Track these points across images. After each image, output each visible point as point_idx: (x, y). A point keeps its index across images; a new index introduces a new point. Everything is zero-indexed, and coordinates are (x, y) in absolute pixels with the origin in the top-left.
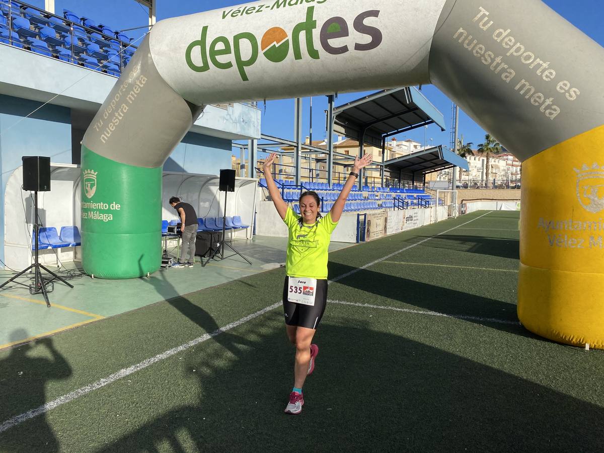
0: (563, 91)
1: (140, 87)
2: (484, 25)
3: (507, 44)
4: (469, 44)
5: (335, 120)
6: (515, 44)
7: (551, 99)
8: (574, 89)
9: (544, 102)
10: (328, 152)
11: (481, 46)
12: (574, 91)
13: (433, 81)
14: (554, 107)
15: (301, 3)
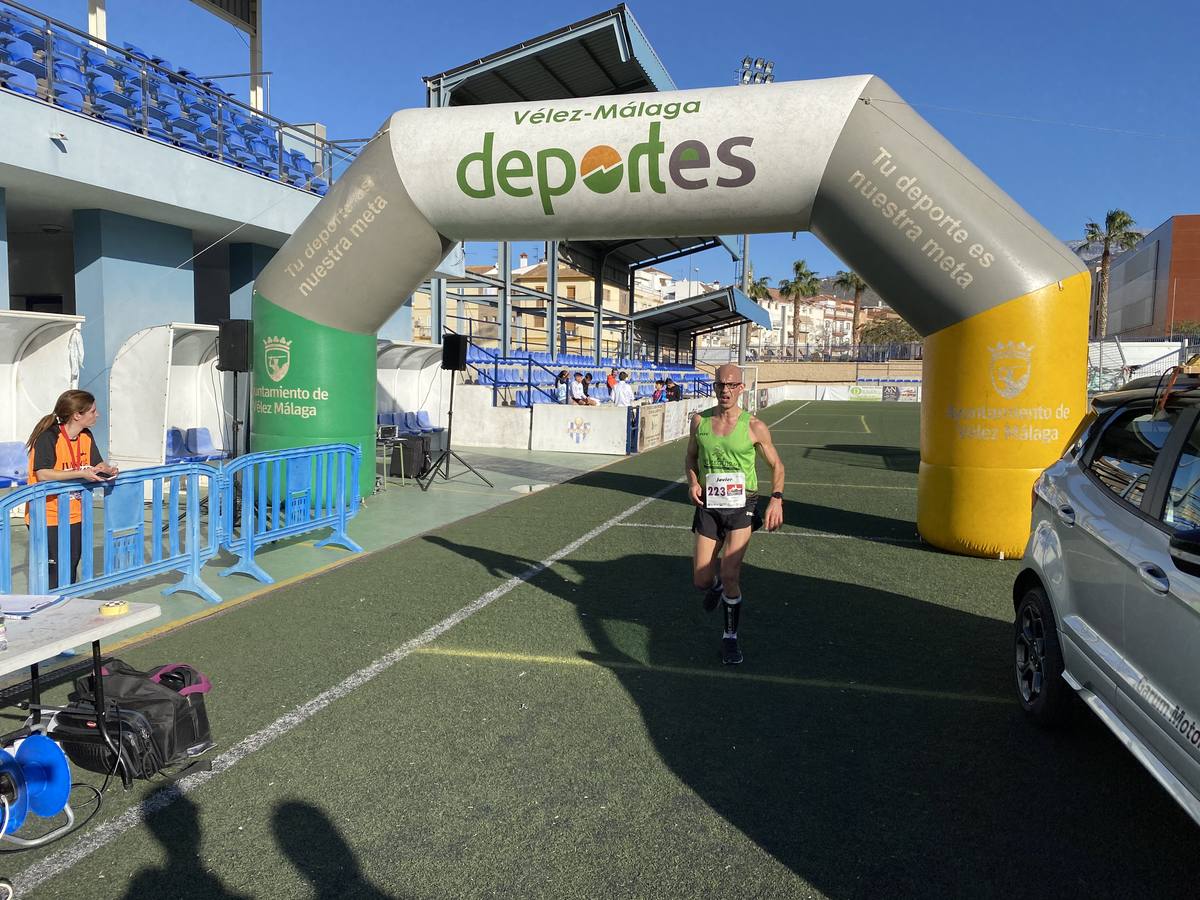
0: (976, 256)
2: (886, 169)
3: (912, 195)
4: (866, 192)
6: (922, 196)
7: (963, 264)
8: (988, 254)
9: (955, 267)
10: (550, 298)
11: (883, 195)
12: (988, 257)
13: (814, 228)
14: (966, 274)
15: (640, 114)
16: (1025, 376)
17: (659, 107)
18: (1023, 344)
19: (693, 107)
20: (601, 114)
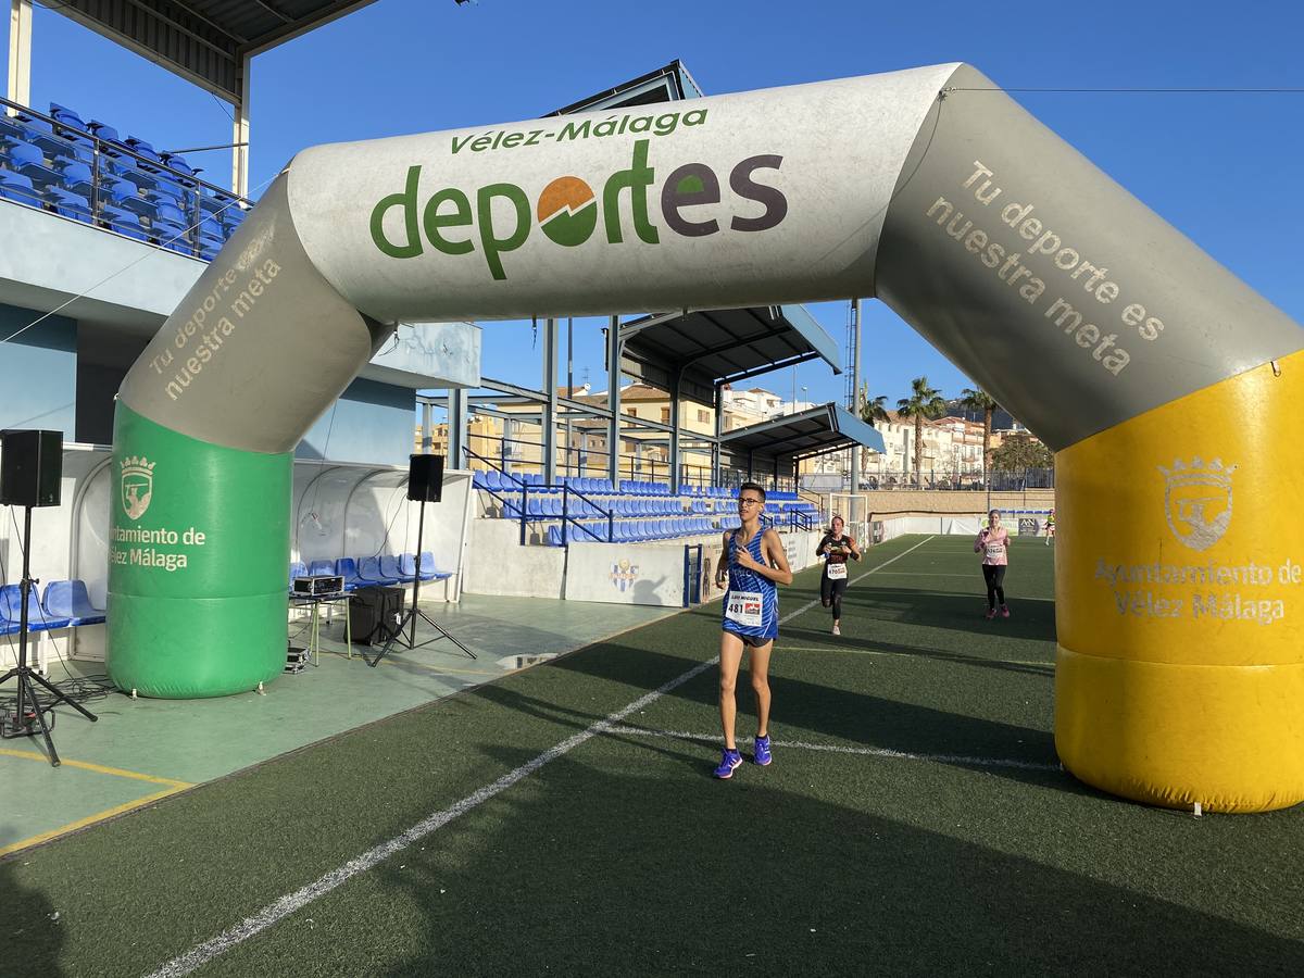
0: (1133, 323)
1: (262, 283)
2: (986, 194)
3: (1028, 231)
4: (956, 229)
5: (623, 348)
6: (1043, 232)
7: (1113, 337)
8: (1153, 320)
9: (1100, 341)
10: (610, 415)
12: (1153, 324)
13: (881, 292)
14: (1118, 351)
15: (621, 131)
16: (1224, 514)
17: (649, 120)
18: (1219, 463)
19: (697, 117)
20: (567, 133)
